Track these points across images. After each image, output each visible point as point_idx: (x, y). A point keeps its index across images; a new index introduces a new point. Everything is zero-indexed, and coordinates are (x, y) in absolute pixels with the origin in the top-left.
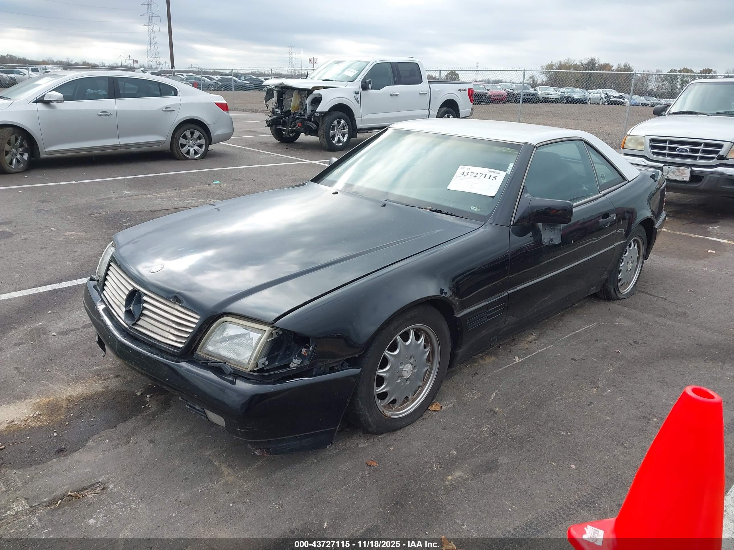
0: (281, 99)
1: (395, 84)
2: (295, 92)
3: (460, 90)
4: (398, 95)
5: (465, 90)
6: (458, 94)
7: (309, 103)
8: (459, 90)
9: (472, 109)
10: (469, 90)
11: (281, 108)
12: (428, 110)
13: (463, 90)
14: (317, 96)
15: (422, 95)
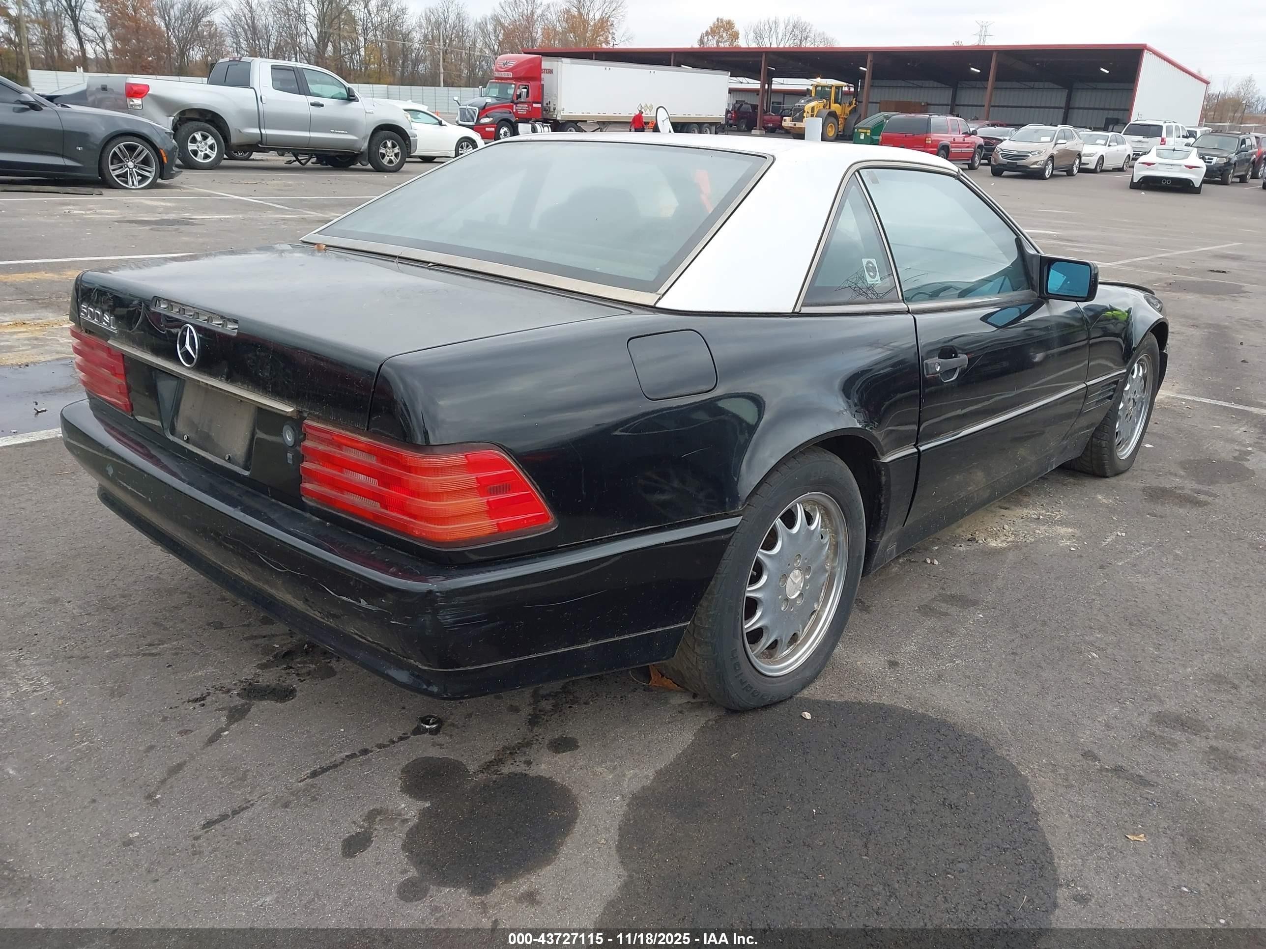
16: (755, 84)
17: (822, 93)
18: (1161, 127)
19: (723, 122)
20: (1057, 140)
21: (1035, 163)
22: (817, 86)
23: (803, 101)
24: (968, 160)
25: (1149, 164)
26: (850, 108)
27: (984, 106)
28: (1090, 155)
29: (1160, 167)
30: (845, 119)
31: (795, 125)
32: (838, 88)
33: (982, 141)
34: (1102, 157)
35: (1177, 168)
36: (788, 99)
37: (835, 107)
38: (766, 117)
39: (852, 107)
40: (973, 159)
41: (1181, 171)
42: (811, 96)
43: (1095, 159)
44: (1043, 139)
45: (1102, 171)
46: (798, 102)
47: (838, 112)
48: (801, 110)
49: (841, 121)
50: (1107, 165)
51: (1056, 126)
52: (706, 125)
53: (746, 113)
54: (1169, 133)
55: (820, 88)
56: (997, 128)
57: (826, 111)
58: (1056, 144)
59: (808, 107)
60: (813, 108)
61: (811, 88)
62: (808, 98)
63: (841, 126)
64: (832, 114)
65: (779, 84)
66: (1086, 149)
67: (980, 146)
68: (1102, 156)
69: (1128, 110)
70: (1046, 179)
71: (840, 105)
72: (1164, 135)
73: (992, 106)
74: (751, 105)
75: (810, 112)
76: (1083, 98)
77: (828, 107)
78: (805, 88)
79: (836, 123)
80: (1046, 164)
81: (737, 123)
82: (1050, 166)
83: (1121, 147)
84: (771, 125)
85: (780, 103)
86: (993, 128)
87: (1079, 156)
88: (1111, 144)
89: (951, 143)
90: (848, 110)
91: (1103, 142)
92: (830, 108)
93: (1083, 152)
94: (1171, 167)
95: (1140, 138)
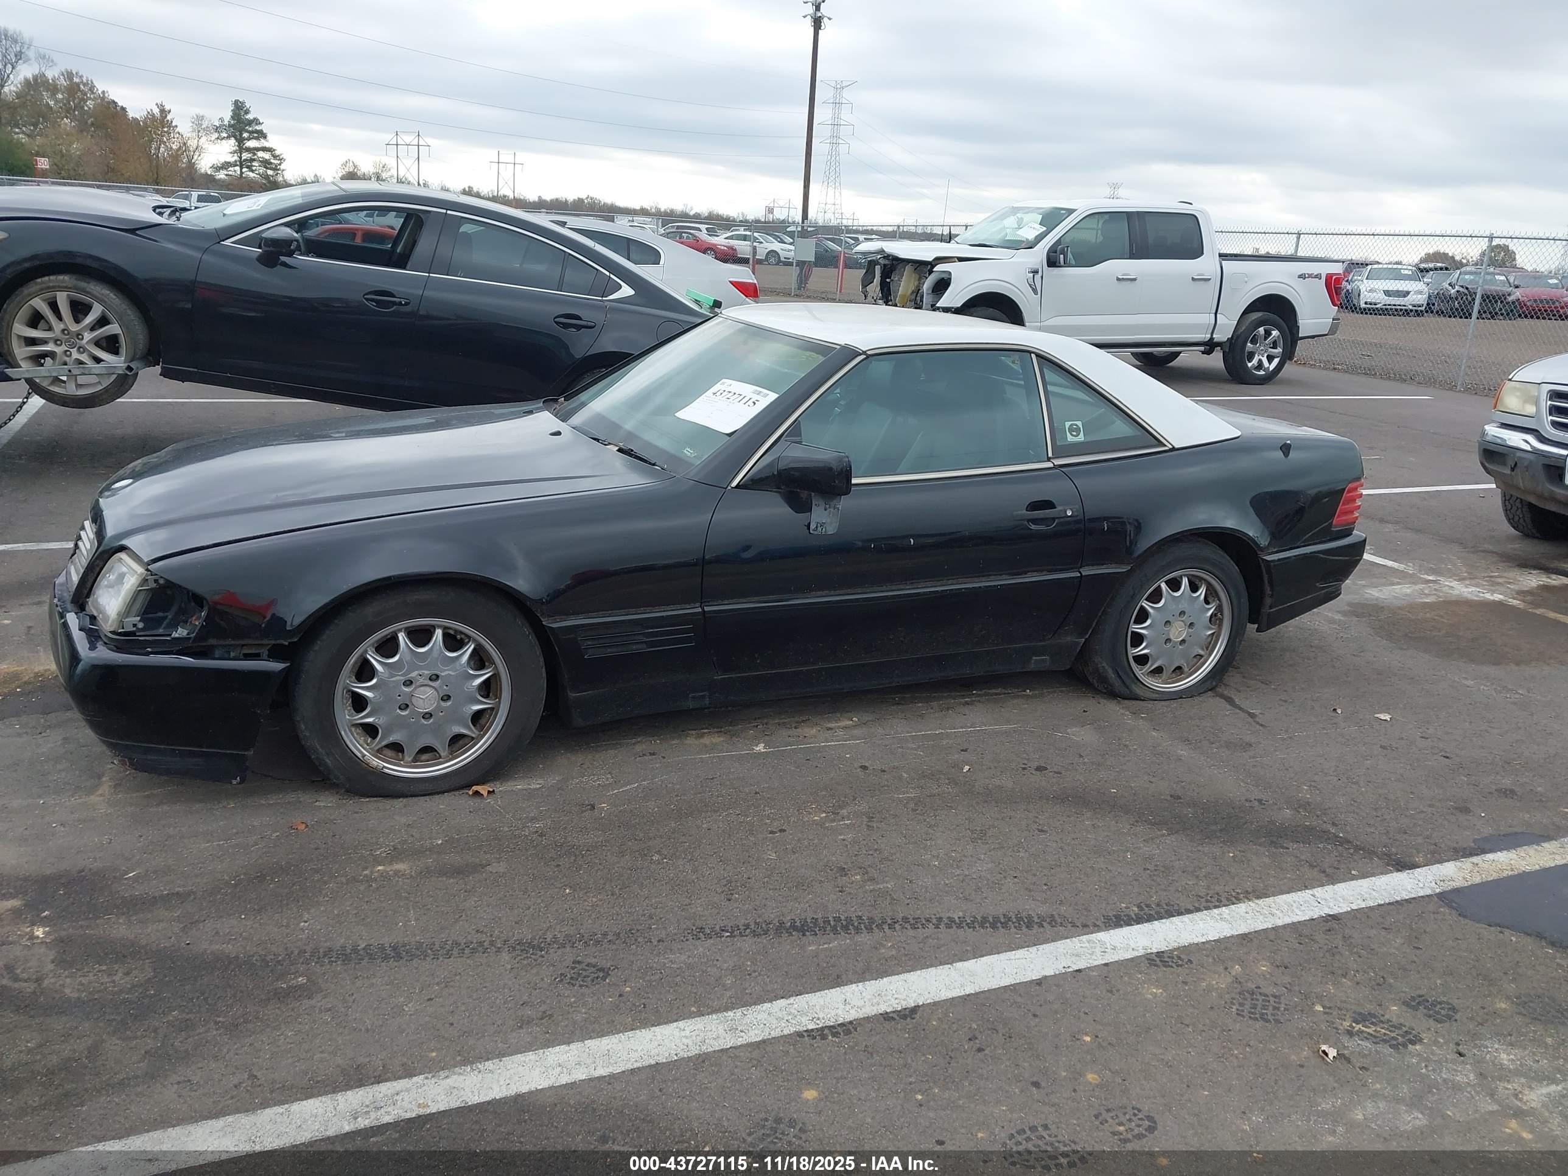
0: (888, 280)
1: (1133, 256)
2: (909, 268)
3: (1302, 276)
4: (1135, 280)
5: (1318, 276)
6: (1298, 284)
7: (927, 290)
8: (1300, 277)
9: (1333, 320)
10: (1329, 277)
11: (887, 298)
12: (1213, 315)
13: (1310, 276)
14: (945, 276)
15: (1197, 282)
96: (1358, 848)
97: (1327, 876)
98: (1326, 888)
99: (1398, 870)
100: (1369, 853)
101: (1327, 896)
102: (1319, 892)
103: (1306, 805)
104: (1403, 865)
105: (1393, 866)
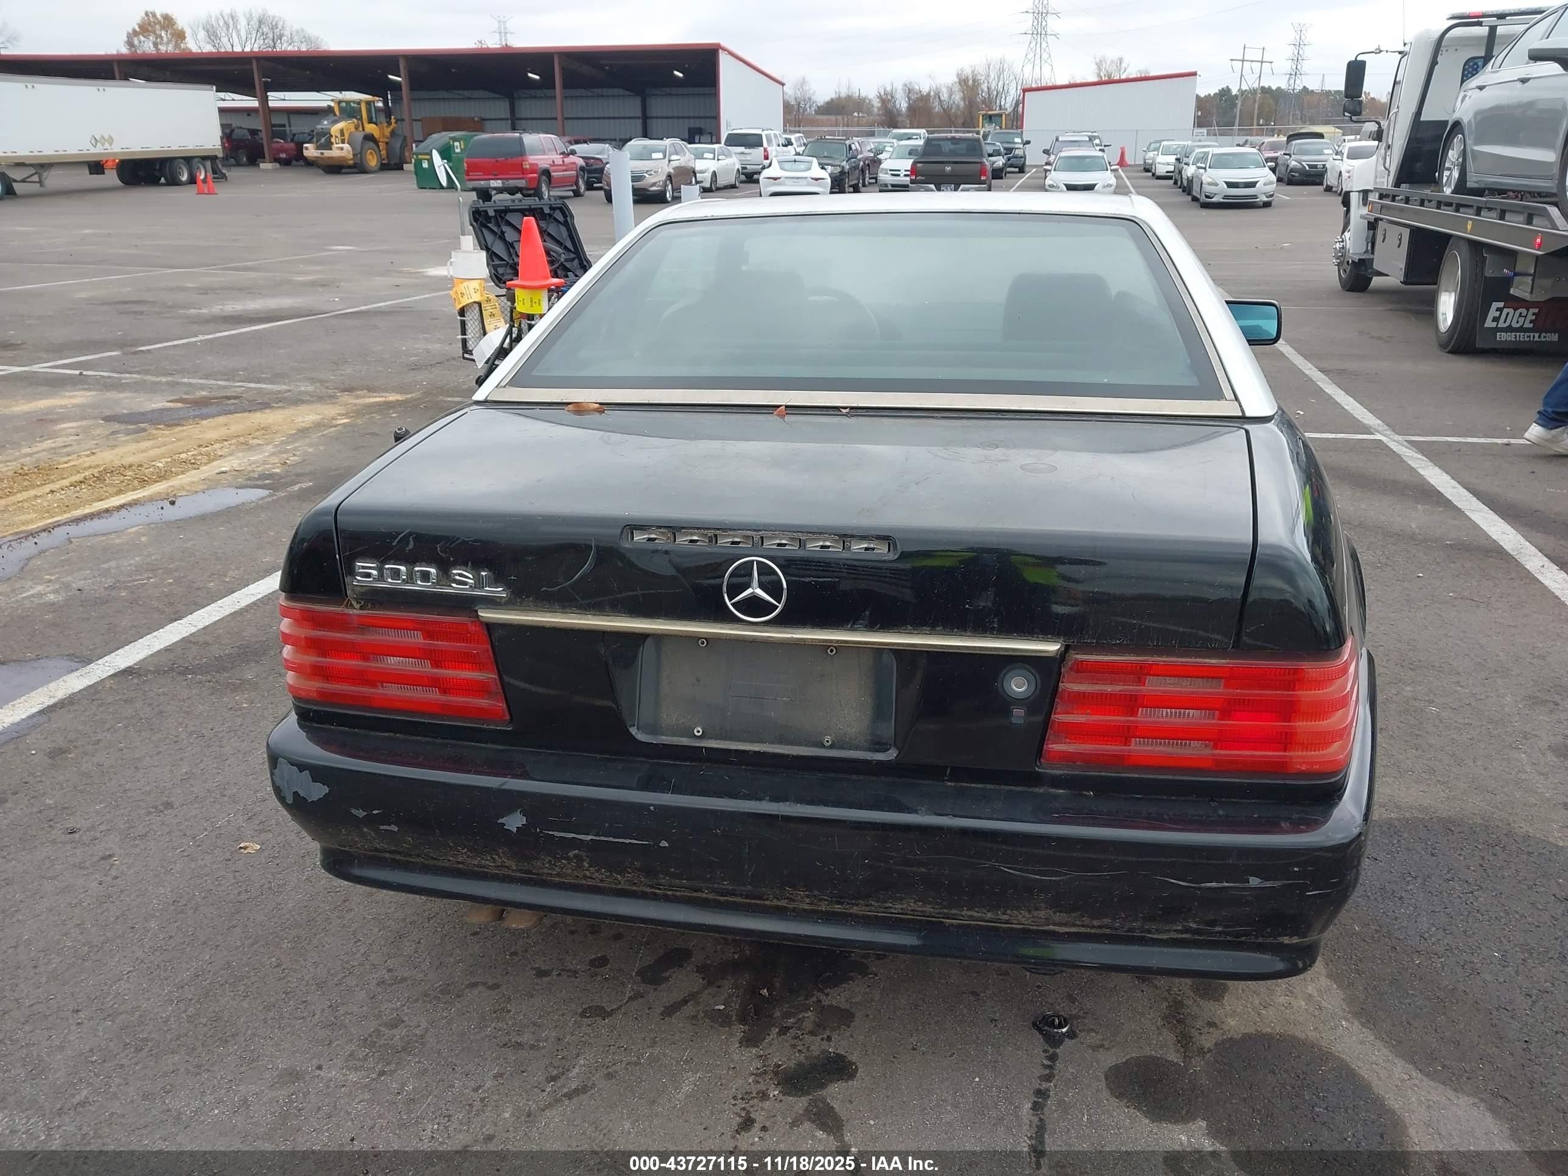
16: (252, 103)
17: (349, 111)
18: (760, 136)
19: (220, 155)
20: (670, 155)
21: (654, 184)
22: (340, 102)
23: (325, 122)
24: (572, 186)
25: (775, 179)
26: (390, 129)
27: (556, 119)
28: (702, 172)
29: (787, 182)
30: (387, 143)
31: (322, 154)
32: (368, 103)
33: (581, 162)
34: (714, 174)
35: (804, 182)
36: (294, 119)
37: (371, 128)
38: (274, 145)
39: (392, 127)
40: (577, 184)
41: (809, 185)
42: (335, 115)
43: (708, 176)
44: (654, 156)
45: (718, 189)
46: (319, 123)
47: (377, 135)
48: (327, 134)
49: (382, 145)
50: (721, 181)
51: (662, 139)
52: (196, 160)
53: (241, 140)
54: (769, 141)
55: (344, 104)
56: (591, 145)
57: (360, 136)
58: (669, 161)
59: (335, 129)
60: (342, 132)
61: (332, 104)
62: (332, 118)
63: (384, 152)
64: (369, 138)
65: (278, 99)
66: (699, 165)
67: (582, 169)
68: (714, 172)
69: (716, 117)
70: (668, 202)
71: (376, 124)
72: (765, 144)
73: (567, 119)
74: (249, 130)
75: (339, 136)
76: (659, 106)
77: (361, 129)
78: (324, 104)
79: (376, 148)
80: (666, 186)
81: (233, 155)
82: (670, 187)
83: (729, 161)
84: (283, 156)
85: (284, 126)
86: (585, 145)
87: (694, 173)
88: (720, 157)
89: (551, 165)
90: (388, 131)
91: (711, 156)
92: (363, 130)
93: (697, 169)
94: (796, 180)
95: (742, 149)
96: (172, 669)
97: (190, 642)
98: (187, 634)
99: (129, 667)
100: (159, 672)
101: (186, 629)
102: (193, 630)
103: (235, 688)
104: (128, 672)
105: (134, 669)
